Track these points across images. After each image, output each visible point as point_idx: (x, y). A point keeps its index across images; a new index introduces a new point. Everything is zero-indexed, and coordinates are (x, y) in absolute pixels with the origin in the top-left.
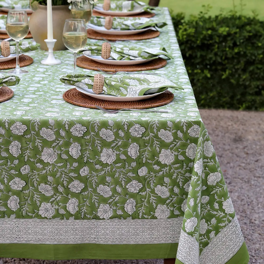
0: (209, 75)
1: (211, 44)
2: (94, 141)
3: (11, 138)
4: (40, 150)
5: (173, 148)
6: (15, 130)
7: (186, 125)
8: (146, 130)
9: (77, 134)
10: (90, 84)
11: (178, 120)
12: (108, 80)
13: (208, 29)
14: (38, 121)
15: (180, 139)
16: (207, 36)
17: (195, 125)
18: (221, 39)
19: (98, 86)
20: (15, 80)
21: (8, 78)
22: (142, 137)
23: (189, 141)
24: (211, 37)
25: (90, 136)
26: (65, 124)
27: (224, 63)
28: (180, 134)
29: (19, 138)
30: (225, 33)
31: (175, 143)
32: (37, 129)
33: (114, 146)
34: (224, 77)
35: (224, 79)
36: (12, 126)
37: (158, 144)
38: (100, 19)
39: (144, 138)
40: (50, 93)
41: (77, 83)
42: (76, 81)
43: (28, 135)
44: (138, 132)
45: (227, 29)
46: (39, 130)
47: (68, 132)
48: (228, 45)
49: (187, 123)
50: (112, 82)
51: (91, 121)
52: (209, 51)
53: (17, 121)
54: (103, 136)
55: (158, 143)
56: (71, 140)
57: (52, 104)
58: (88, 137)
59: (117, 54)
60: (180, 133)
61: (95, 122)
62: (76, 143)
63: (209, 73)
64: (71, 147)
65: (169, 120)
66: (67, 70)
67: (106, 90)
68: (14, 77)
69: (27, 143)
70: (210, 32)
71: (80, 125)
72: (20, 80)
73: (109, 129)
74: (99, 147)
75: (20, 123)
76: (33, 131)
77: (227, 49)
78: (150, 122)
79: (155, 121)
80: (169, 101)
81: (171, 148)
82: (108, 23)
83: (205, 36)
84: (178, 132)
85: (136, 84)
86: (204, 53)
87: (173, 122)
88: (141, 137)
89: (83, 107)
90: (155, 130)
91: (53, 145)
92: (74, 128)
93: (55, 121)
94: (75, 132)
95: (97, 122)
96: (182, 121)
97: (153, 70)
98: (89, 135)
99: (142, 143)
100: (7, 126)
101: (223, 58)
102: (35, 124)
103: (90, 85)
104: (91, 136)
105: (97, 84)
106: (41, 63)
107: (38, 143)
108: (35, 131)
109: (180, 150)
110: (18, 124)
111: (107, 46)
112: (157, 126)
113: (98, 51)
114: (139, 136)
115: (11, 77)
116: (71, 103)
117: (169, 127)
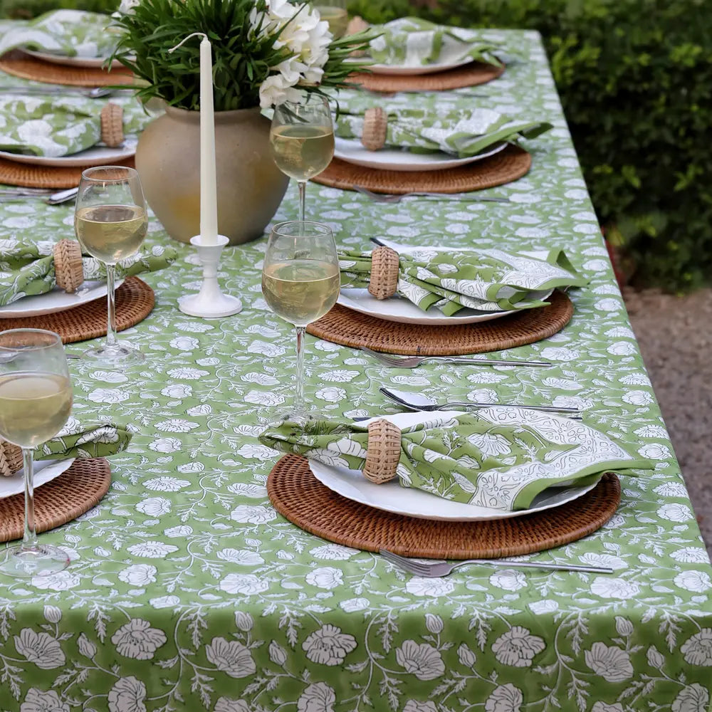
0: (636, 183)
1: (645, 92)
2: (378, 677)
3: (116, 669)
4: (207, 706)
5: (631, 700)
6: (128, 645)
7: (677, 628)
8: (546, 645)
9: (323, 657)
10: (355, 454)
11: (651, 613)
12: (414, 445)
13: (638, 50)
14: (202, 617)
15: (655, 672)
16: (636, 69)
17: (704, 630)
18: (677, 79)
19: (380, 464)
20: (116, 438)
21: (95, 433)
22: (534, 665)
23: (682, 678)
24: (647, 73)
25: (366, 663)
26: (286, 627)
27: (681, 146)
28: (656, 658)
29: (139, 669)
30: (690, 63)
31: (640, 684)
32: (196, 642)
33: (443, 694)
34: (680, 186)
35: (681, 192)
36: (118, 632)
37: (584, 688)
38: (349, 117)
39: (539, 669)
40: (223, 467)
41: (314, 451)
42: (310, 445)
43: (169, 661)
44: (521, 651)
45: (697, 50)
46: (203, 646)
47: (297, 653)
48: (695, 95)
49: (679, 624)
50: (426, 453)
51: (370, 618)
52: (641, 111)
53: (134, 614)
54: (406, 664)
55: (582, 683)
56: (306, 674)
57: (235, 525)
58: (360, 667)
59: (418, 288)
60: (657, 654)
61: (383, 619)
62: (321, 685)
63: (636, 174)
64: (303, 695)
65: (620, 611)
66: (264, 344)
67: (407, 478)
68: (114, 429)
69: (164, 684)
70: (644, 59)
71: (335, 629)
72: (131, 436)
73: (426, 642)
74: (393, 697)
75: (144, 623)
76: (185, 648)
77: (695, 108)
78: (560, 620)
79: (574, 619)
80: (607, 514)
81: (624, 698)
82: (372, 130)
83: (630, 70)
84: (650, 650)
85: (501, 451)
86: (624, 120)
87: (635, 621)
88: (531, 667)
89: (338, 544)
90: (575, 646)
91: (249, 690)
92: (316, 638)
93: (253, 615)
94: (319, 651)
95: (390, 621)
96: (664, 616)
97: (533, 346)
98: (362, 661)
99: (530, 684)
100: (102, 633)
101: (682, 132)
102: (191, 626)
103: (356, 457)
104: (368, 665)
105: (377, 456)
106: (179, 311)
107: (201, 683)
108: (191, 647)
109: (652, 705)
110: (138, 625)
111: (387, 260)
112: (581, 634)
113: (359, 274)
114: (521, 663)
115: (103, 431)
116: (295, 522)
117: (619, 637)
